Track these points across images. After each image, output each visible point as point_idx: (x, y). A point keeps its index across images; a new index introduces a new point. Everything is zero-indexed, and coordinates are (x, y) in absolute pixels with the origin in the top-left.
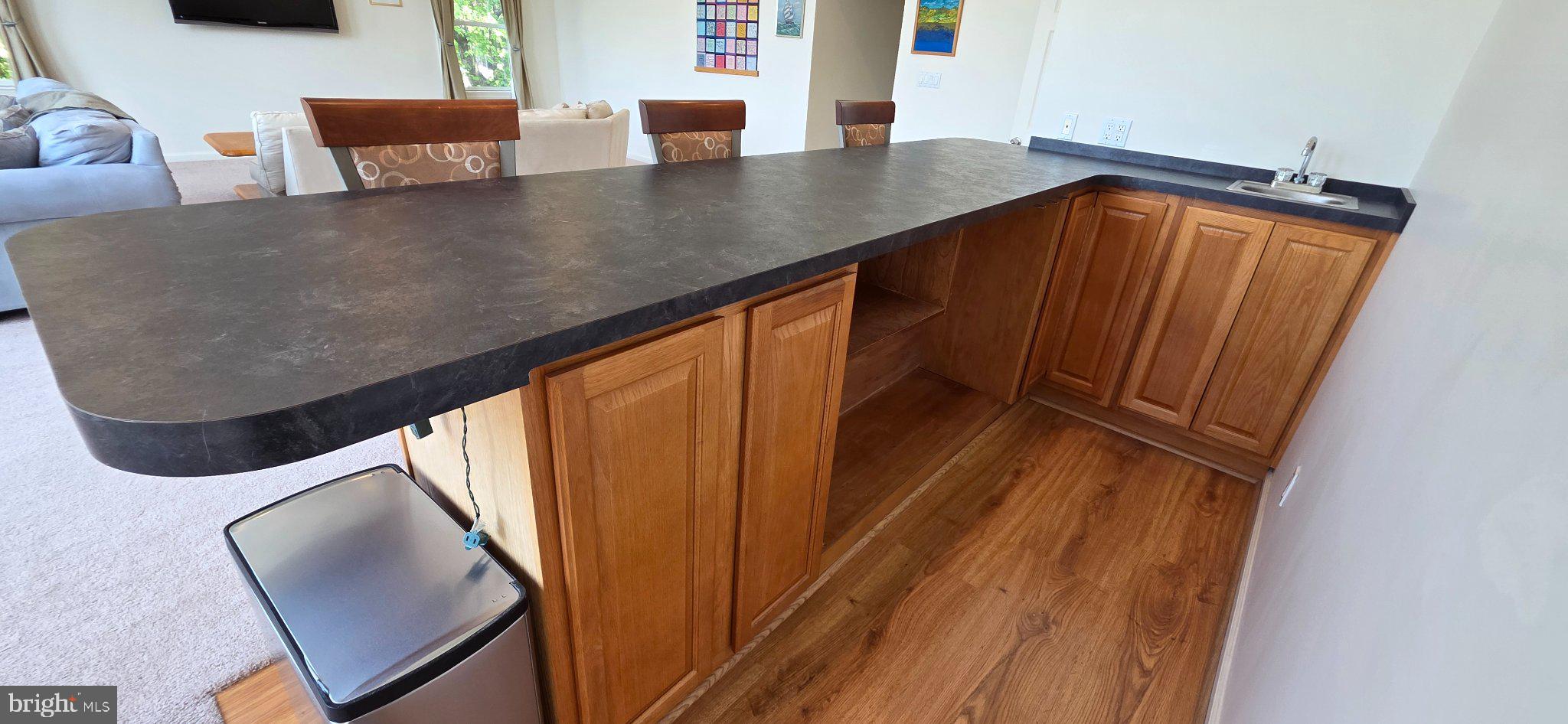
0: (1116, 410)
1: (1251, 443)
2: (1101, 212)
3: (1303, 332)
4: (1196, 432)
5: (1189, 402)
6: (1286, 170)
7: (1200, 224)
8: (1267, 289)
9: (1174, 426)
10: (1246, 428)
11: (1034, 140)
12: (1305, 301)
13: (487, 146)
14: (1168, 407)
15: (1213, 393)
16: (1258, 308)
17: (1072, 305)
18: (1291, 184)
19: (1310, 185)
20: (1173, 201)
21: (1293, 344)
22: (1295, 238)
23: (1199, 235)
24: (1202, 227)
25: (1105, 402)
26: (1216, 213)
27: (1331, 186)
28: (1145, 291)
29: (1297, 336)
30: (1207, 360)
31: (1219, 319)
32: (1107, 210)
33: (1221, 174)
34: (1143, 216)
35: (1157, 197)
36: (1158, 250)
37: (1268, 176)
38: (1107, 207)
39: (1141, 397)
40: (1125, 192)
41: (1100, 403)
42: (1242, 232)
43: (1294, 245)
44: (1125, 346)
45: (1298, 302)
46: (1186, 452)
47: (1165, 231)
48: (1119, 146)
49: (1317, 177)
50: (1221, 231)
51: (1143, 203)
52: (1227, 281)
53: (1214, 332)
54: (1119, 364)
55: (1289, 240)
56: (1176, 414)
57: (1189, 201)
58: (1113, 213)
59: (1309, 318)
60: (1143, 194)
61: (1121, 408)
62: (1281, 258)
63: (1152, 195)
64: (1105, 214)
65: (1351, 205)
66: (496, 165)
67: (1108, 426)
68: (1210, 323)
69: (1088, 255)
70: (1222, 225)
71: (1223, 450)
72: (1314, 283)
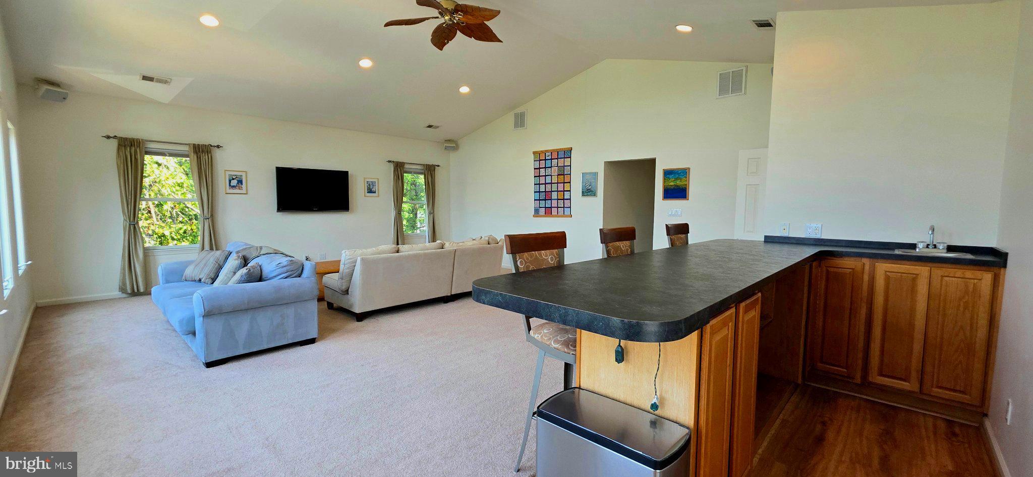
0: (866, 384)
1: (965, 398)
2: (824, 269)
3: (971, 325)
4: (925, 394)
5: (914, 375)
6: (922, 242)
7: (886, 271)
8: (940, 303)
9: (910, 392)
10: (958, 388)
11: (766, 237)
12: (966, 308)
13: (555, 251)
14: (901, 379)
15: (928, 368)
16: (938, 315)
17: (820, 323)
18: (928, 249)
19: (939, 249)
20: (866, 261)
21: (968, 334)
22: (946, 275)
23: (887, 279)
24: (887, 273)
25: (858, 380)
26: (893, 265)
27: (950, 249)
28: (863, 311)
29: (969, 328)
30: (917, 347)
31: (916, 323)
32: (828, 268)
33: (882, 247)
34: (851, 270)
35: (856, 260)
36: (865, 287)
37: (913, 246)
38: (827, 267)
39: (881, 374)
40: (835, 259)
41: (855, 381)
42: (913, 274)
43: (946, 278)
44: (861, 344)
45: (962, 309)
46: (923, 409)
47: (866, 277)
48: (818, 236)
49: (942, 245)
50: (900, 274)
51: (848, 263)
52: (914, 301)
53: (916, 330)
54: (860, 355)
55: (942, 276)
56: (908, 384)
57: (875, 260)
58: (832, 270)
59: (972, 318)
60: (846, 259)
61: (871, 383)
62: (941, 285)
63: (852, 259)
64: (828, 271)
65: (969, 256)
66: (558, 259)
67: (865, 397)
68: (911, 325)
69: (822, 292)
70: (900, 271)
71: (948, 405)
72: (967, 297)
